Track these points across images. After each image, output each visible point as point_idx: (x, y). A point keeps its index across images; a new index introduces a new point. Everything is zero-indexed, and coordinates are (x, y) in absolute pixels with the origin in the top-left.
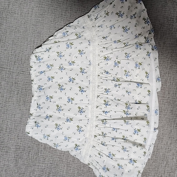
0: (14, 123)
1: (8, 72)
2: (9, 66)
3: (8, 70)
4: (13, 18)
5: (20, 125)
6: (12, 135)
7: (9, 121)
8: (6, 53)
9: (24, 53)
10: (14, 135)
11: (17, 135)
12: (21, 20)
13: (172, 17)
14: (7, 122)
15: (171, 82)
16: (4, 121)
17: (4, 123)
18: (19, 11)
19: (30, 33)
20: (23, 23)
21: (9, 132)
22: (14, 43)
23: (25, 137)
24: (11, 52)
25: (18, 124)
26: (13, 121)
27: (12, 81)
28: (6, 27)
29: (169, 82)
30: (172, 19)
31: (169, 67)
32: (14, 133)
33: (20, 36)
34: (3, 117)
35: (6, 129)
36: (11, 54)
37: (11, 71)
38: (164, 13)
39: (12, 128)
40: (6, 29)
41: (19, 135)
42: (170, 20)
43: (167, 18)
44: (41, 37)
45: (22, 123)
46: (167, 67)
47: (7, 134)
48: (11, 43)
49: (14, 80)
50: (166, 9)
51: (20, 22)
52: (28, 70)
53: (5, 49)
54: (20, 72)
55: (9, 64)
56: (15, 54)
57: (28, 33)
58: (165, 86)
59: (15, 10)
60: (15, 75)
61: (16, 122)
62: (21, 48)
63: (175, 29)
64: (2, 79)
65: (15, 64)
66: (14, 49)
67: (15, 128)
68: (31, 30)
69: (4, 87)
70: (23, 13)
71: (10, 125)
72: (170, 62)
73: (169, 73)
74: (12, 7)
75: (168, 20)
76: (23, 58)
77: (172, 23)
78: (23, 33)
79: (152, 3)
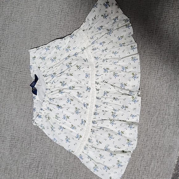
0: (11, 116)
1: (7, 71)
2: (9, 66)
3: (8, 69)
4: (14, 25)
5: (15, 118)
6: (8, 127)
7: (6, 114)
8: (7, 55)
9: (22, 56)
10: (10, 126)
11: (13, 127)
12: (22, 27)
13: (152, 30)
14: (4, 115)
15: (149, 86)
16: (2, 114)
17: (2, 116)
18: (20, 19)
19: (28, 39)
20: (23, 30)
21: (6, 124)
22: (14, 47)
23: (19, 129)
24: (12, 55)
25: (14, 117)
26: (10, 114)
27: (11, 79)
28: (8, 32)
29: (147, 86)
30: (152, 32)
31: (148, 73)
32: (10, 125)
33: (20, 41)
34: (2, 110)
35: (4, 121)
36: (11, 56)
37: (11, 71)
38: (145, 26)
39: (8, 121)
40: (8, 34)
41: (14, 127)
42: (151, 32)
43: (148, 30)
44: (38, 43)
45: (18, 117)
46: (146, 73)
47: (4, 126)
48: (12, 46)
49: (13, 78)
50: (147, 23)
51: (20, 28)
52: (25, 71)
53: (6, 51)
54: (18, 72)
55: (9, 64)
56: (15, 56)
57: (27, 39)
58: (144, 90)
59: (16, 18)
60: (13, 74)
61: (13, 116)
62: (20, 51)
63: (154, 40)
64: (2, 78)
65: (14, 65)
66: (14, 51)
67: (12, 120)
68: (29, 36)
69: (3, 84)
70: (23, 21)
71: (7, 117)
72: (148, 68)
73: (147, 79)
74: (14, 16)
75: (148, 32)
76: (22, 60)
77: (152, 35)
78: (22, 38)
79: (135, 17)
